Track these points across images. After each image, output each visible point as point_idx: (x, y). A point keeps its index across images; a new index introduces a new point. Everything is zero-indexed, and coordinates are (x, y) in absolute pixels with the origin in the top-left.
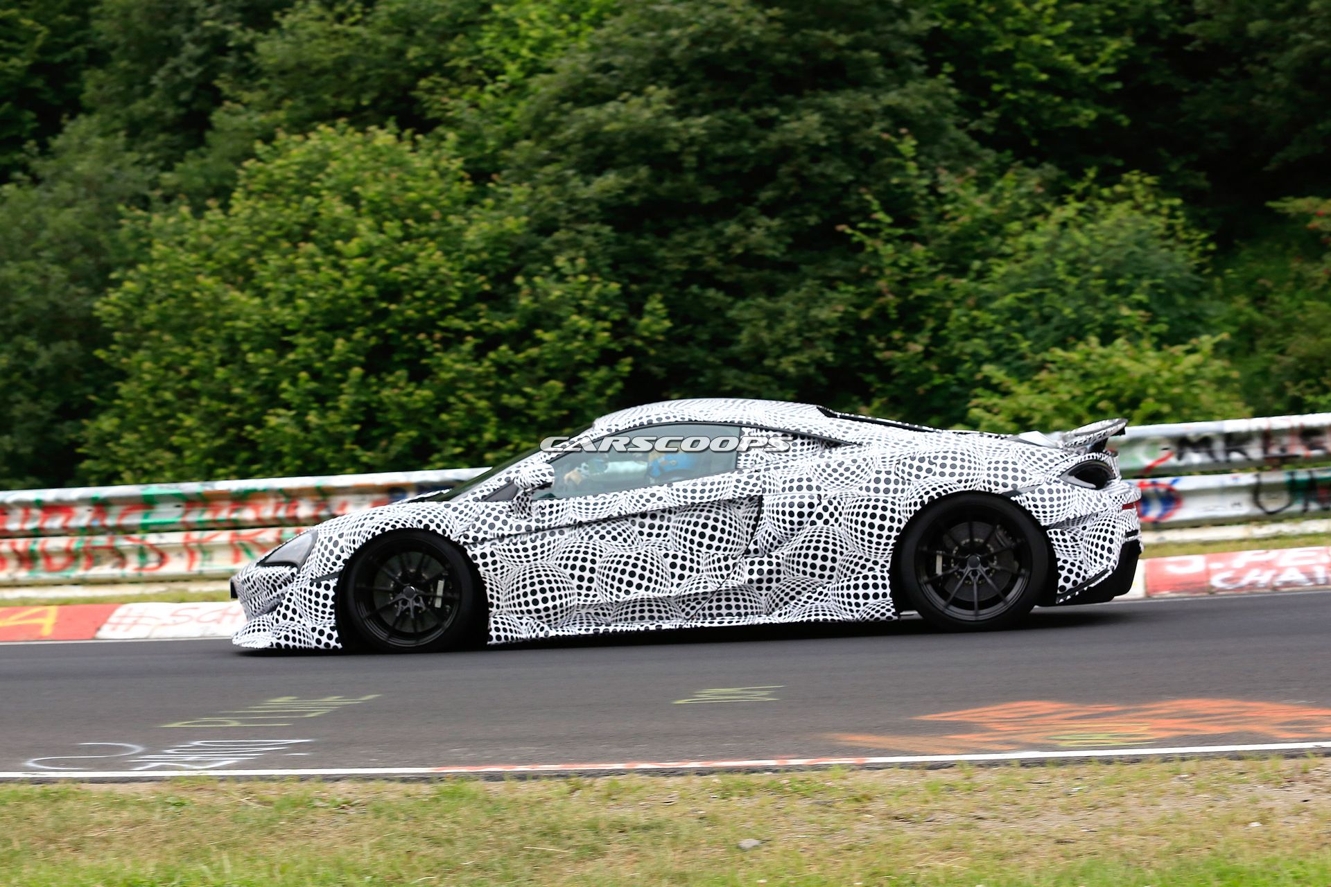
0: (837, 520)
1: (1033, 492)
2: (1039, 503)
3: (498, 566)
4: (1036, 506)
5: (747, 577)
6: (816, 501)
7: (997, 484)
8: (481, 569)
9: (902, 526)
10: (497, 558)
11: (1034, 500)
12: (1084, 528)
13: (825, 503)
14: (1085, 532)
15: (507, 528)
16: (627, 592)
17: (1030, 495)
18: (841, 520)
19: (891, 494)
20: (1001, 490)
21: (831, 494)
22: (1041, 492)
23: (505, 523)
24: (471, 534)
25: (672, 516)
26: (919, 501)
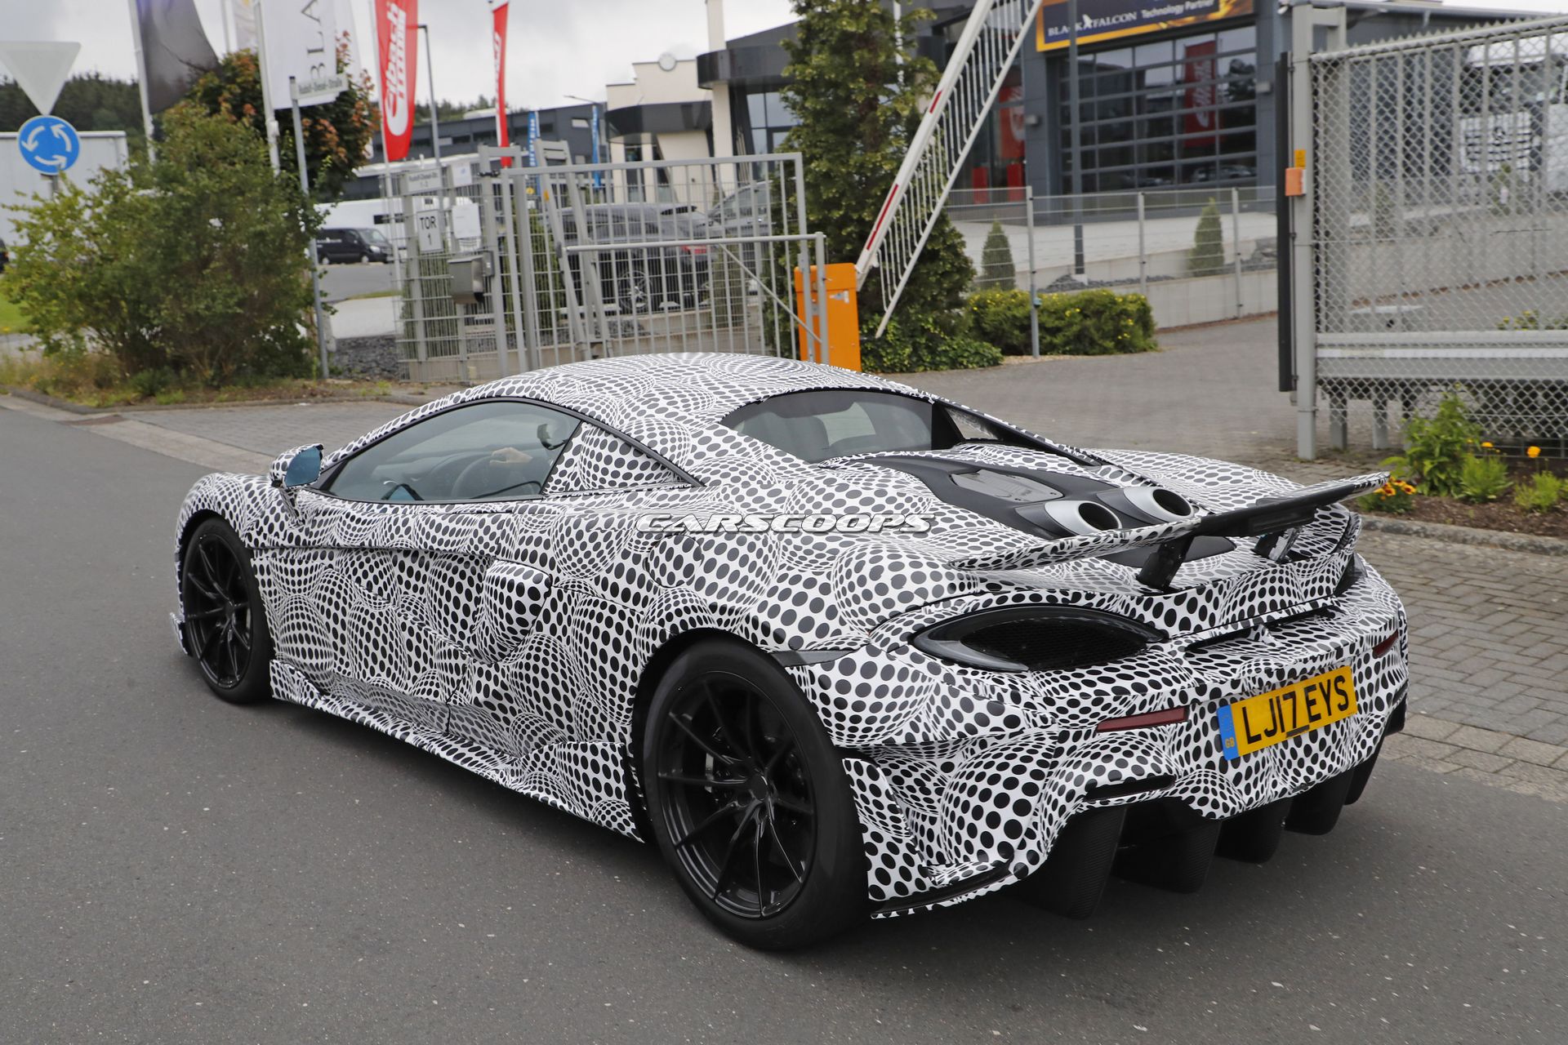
0: (565, 631)
1: (828, 666)
2: (833, 693)
3: (272, 588)
4: (825, 699)
5: (474, 694)
6: (542, 588)
7: (766, 630)
8: (261, 588)
9: (639, 670)
10: (271, 577)
11: (824, 683)
12: (948, 767)
13: (554, 591)
14: (951, 777)
15: (281, 534)
16: (372, 672)
17: (818, 671)
18: (569, 632)
19: (630, 604)
20: (771, 645)
21: (564, 579)
22: (848, 667)
23: (282, 527)
24: (254, 535)
25: (432, 562)
26: (659, 628)
